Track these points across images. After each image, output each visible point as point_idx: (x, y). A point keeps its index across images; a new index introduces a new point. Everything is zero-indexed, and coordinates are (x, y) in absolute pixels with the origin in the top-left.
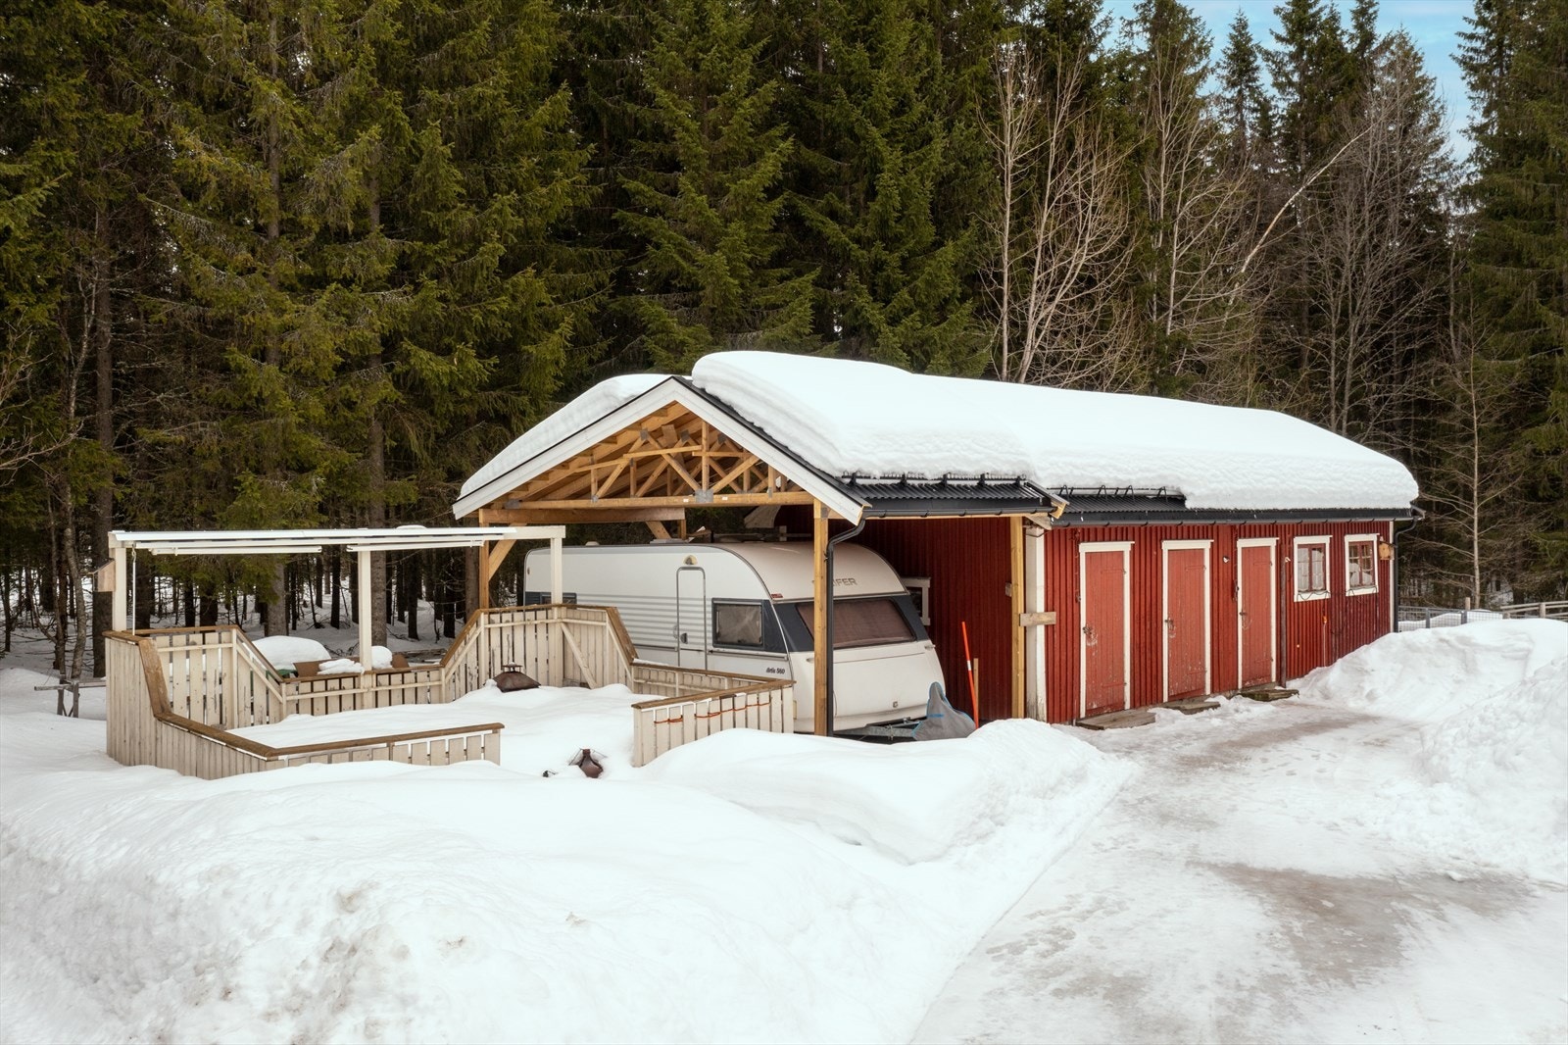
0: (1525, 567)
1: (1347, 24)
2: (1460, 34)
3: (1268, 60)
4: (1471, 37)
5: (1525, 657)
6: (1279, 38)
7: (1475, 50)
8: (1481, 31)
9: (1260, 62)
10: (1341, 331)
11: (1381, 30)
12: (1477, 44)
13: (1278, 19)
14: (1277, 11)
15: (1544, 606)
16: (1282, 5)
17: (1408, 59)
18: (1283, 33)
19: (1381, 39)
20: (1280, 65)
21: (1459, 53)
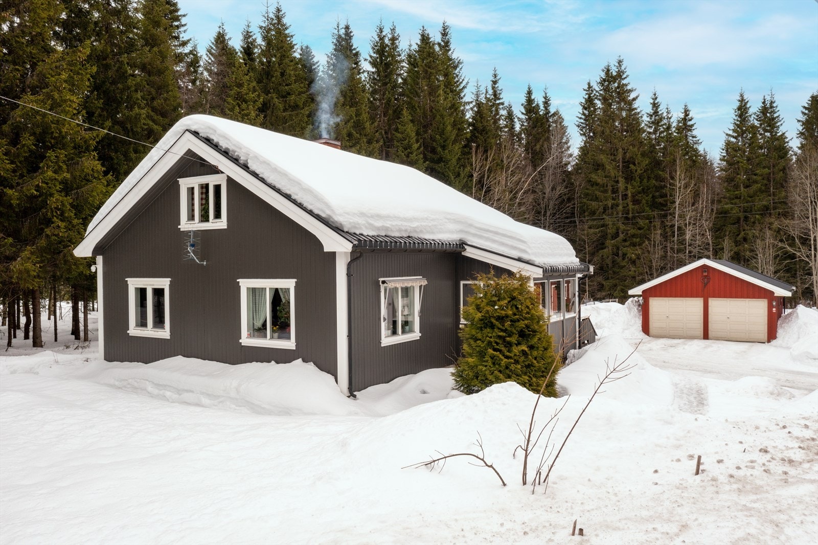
0: (599, 290)
1: (542, 107)
2: (577, 117)
3: (519, 121)
4: (581, 118)
5: (610, 310)
6: (523, 113)
7: (582, 123)
8: (583, 117)
9: (516, 120)
10: (545, 215)
11: (552, 110)
12: (582, 121)
13: (522, 107)
14: (522, 105)
15: (611, 300)
16: (524, 102)
17: (559, 120)
18: (524, 112)
19: (552, 113)
20: (522, 122)
21: (577, 123)
